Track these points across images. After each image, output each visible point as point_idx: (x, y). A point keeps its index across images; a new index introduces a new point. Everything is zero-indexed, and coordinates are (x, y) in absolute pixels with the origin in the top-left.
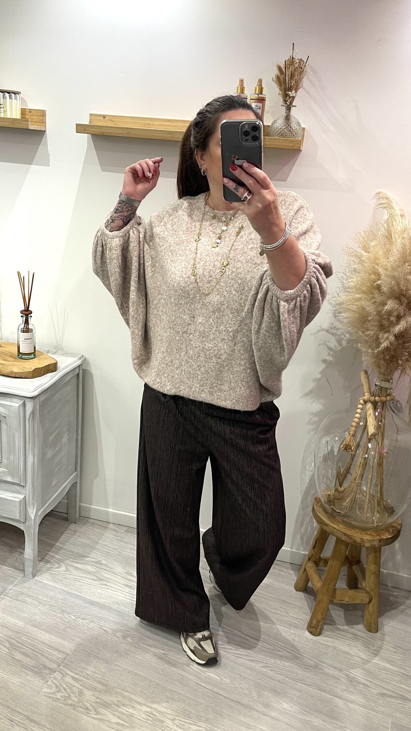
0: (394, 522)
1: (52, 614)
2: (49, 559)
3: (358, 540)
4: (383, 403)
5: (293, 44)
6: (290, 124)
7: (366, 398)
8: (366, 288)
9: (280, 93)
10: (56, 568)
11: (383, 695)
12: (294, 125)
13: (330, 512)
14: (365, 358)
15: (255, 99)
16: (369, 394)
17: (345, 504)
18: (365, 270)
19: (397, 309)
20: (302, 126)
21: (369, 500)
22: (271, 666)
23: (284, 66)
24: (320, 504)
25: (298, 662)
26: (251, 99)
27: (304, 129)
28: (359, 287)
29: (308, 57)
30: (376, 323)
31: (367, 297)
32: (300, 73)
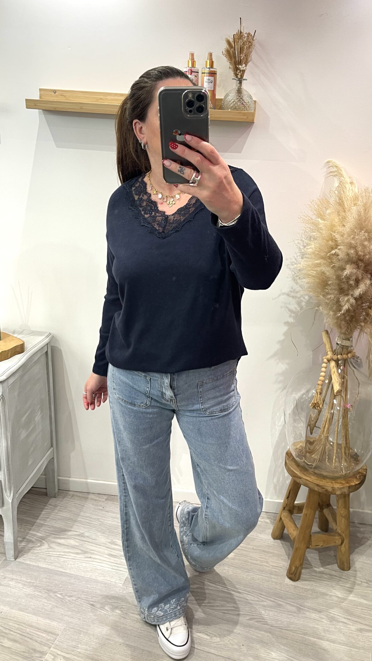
0: (361, 468)
1: (37, 595)
2: (31, 540)
3: (330, 489)
4: (345, 361)
5: (240, 18)
6: (243, 97)
7: (328, 356)
8: (325, 253)
9: (231, 66)
10: (39, 546)
12: (246, 99)
13: (302, 465)
14: (327, 319)
15: (206, 73)
16: (331, 352)
18: (323, 237)
19: (356, 273)
20: (254, 99)
21: (337, 451)
22: (256, 616)
23: (233, 40)
24: (291, 458)
27: (255, 101)
28: (317, 253)
29: (255, 31)
30: (336, 287)
31: (326, 262)
32: (249, 47)
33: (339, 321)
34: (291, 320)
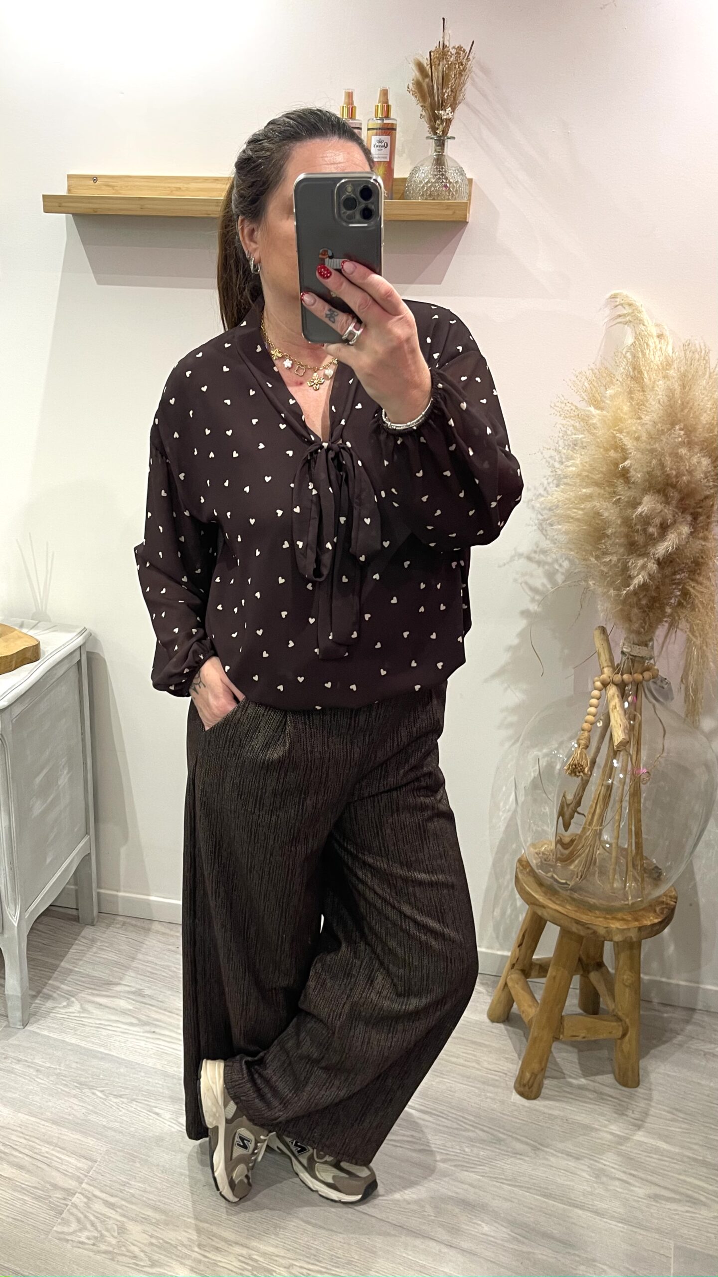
0: (665, 895)
1: (62, 1090)
2: (51, 993)
3: (602, 931)
4: (638, 685)
5: (444, 19)
6: (446, 172)
7: (604, 676)
8: (599, 476)
9: (424, 113)
10: (64, 1007)
11: (656, 1197)
12: (452, 176)
13: (549, 883)
14: (603, 604)
15: (376, 129)
16: (611, 669)
17: (573, 868)
18: (598, 443)
19: (661, 511)
20: (469, 176)
21: (617, 858)
22: (455, 1158)
23: (429, 63)
24: (528, 871)
25: (503, 1148)
26: (369, 129)
27: (470, 181)
28: (587, 474)
29: (474, 42)
30: (622, 540)
31: (602, 492)
32: (459, 73)
33: (627, 608)
34: (534, 607)
